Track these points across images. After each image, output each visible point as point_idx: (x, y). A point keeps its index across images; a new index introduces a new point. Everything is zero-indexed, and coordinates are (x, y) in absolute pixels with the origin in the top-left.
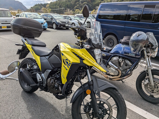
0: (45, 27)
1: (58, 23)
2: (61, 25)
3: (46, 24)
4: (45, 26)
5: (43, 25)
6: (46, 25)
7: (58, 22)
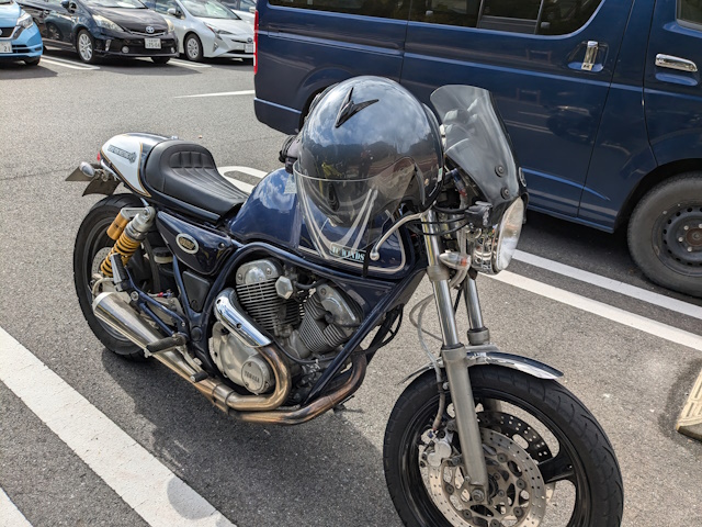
0: (28, 51)
1: (105, 31)
2: (119, 41)
3: (31, 32)
4: (25, 43)
5: (15, 37)
6: (33, 41)
7: (100, 24)
